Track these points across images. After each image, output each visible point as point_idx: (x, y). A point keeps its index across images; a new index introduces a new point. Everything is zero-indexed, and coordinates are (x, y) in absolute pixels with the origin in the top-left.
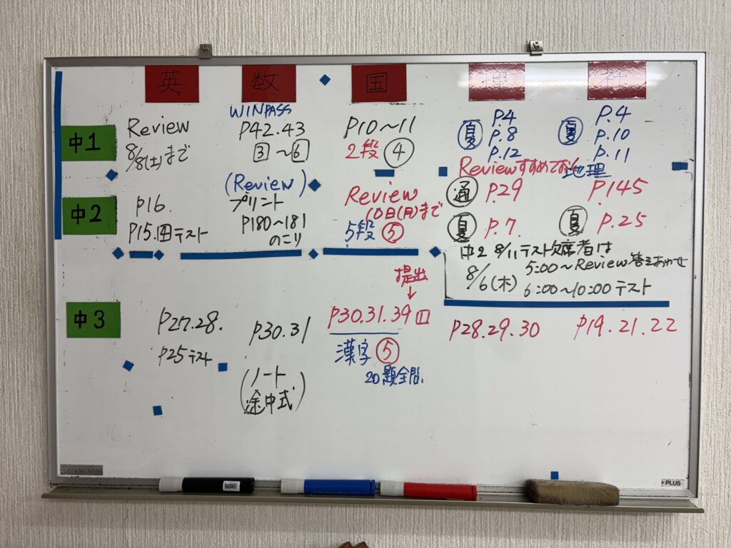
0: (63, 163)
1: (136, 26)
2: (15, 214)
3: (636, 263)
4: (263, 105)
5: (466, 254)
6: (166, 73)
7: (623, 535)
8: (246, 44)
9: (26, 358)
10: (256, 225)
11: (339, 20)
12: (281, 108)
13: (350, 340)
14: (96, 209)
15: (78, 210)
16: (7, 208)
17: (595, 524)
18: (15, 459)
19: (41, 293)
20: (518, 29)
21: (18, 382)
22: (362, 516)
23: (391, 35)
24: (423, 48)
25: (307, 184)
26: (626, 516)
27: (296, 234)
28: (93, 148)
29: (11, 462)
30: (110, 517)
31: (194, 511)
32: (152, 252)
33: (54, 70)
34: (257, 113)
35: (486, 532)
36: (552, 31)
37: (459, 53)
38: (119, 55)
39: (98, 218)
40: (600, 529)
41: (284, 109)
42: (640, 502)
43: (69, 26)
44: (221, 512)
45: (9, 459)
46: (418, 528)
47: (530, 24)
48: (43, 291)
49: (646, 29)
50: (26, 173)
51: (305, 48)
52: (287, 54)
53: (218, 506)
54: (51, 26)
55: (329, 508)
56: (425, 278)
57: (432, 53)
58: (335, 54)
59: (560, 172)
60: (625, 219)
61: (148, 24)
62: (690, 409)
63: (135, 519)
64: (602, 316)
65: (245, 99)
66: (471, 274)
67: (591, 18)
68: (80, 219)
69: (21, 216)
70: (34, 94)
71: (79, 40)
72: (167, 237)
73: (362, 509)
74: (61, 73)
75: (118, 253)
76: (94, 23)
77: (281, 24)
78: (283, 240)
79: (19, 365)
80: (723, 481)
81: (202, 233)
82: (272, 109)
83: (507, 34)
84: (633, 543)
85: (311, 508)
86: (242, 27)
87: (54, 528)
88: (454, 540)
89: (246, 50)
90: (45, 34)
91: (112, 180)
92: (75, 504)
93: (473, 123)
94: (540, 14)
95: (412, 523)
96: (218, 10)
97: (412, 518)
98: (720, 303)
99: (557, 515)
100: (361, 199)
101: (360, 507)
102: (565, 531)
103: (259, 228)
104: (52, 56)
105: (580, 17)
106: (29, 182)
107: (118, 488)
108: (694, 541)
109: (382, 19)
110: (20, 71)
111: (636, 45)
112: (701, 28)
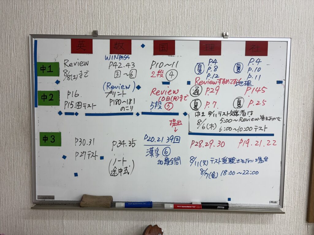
0: (38, 77)
1: (67, 22)
2: (18, 97)
3: (262, 119)
4: (118, 55)
5: (197, 115)
6: (80, 42)
7: (255, 222)
8: (111, 30)
9: (23, 153)
10: (115, 103)
11: (149, 22)
12: (126, 57)
13: (152, 148)
14: (51, 95)
15: (44, 96)
16: (15, 94)
17: (244, 217)
18: (19, 194)
19: (29, 128)
20: (219, 27)
21: (20, 163)
22: (156, 215)
23: (169, 28)
24: (182, 34)
25: (135, 87)
26: (256, 215)
27: (131, 106)
28: (50, 71)
29: (17, 195)
30: (57, 215)
31: (90, 213)
32: (74, 113)
33: (34, 39)
34: (116, 59)
35: (203, 221)
36: (232, 28)
37: (196, 36)
38: (60, 34)
39: (52, 99)
40: (246, 220)
41: (127, 57)
42: (261, 210)
43: (39, 21)
44: (101, 213)
45: (16, 193)
46: (177, 219)
47: (223, 26)
48: (30, 128)
49: (268, 29)
50: (23, 80)
51: (135, 33)
52: (128, 35)
53: (100, 211)
54: (32, 21)
55: (143, 212)
56: (181, 124)
57: (185, 36)
58: (147, 35)
59: (234, 84)
60: (258, 102)
61: (72, 22)
62: (281, 174)
63: (67, 216)
64: (249, 139)
65: (111, 53)
66: (199, 122)
67: (247, 23)
68: (45, 100)
69: (21, 98)
70: (26, 49)
71: (44, 27)
72: (80, 107)
73: (156, 212)
74: (37, 41)
75: (60, 113)
76: (50, 21)
77: (126, 23)
78: (126, 108)
79: (20, 157)
80: (293, 201)
81: (94, 106)
82: (122, 57)
83: (215, 29)
84: (258, 225)
85: (136, 212)
86: (110, 24)
87: (35, 220)
88: (191, 224)
89: (111, 33)
90: (30, 24)
91: (57, 84)
92: (43, 210)
93: (201, 64)
94: (228, 22)
95: (175, 217)
96: (100, 17)
97: (175, 216)
98: (293, 134)
99: (230, 214)
100: (157, 93)
101: (155, 211)
102: (233, 220)
103: (116, 104)
104: (32, 34)
105: (243, 23)
106: (24, 84)
107: (61, 205)
108: (281, 224)
109: (166, 22)
110: (20, 39)
111: (264, 35)
112: (290, 28)
